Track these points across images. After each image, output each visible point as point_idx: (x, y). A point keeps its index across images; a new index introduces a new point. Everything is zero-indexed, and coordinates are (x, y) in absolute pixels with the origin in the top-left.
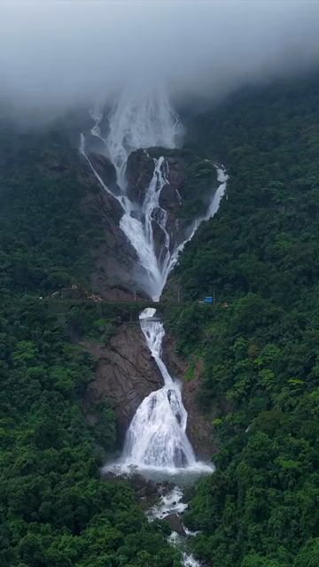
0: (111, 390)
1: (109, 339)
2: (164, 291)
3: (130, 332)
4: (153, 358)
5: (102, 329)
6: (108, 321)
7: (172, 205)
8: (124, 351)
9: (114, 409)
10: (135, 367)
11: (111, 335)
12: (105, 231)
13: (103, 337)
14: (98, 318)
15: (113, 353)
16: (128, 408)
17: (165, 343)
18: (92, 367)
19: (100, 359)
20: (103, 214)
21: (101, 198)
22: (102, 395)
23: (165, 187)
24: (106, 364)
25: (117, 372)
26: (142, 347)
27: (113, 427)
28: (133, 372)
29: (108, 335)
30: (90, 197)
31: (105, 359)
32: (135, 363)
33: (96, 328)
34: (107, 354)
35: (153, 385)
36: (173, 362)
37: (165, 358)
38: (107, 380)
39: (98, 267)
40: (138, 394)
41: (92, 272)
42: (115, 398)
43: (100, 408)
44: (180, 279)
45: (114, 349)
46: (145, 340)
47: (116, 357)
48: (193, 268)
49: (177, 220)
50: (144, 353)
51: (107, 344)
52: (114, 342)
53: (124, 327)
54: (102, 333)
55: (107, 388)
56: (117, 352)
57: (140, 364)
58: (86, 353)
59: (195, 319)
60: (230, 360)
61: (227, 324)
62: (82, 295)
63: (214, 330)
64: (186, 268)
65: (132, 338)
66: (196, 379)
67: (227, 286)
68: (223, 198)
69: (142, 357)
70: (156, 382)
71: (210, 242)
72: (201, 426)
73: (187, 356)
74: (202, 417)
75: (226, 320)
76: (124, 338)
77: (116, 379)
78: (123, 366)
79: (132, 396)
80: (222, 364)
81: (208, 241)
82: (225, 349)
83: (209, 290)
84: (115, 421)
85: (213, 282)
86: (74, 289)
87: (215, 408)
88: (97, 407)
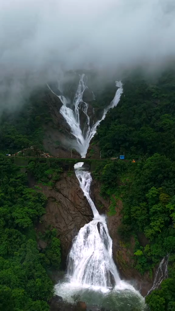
1: (55, 183)
2: (89, 151)
3: (69, 178)
4: (85, 197)
5: (50, 176)
6: (54, 171)
8: (65, 192)
9: (59, 237)
10: (73, 204)
11: (57, 181)
12: (51, 114)
13: (51, 182)
14: (47, 169)
15: (58, 194)
16: (69, 236)
17: (92, 187)
18: (43, 204)
19: (49, 197)
20: (51, 105)
21: (49, 96)
24: (53, 201)
25: (60, 208)
26: (77, 189)
27: (58, 251)
28: (72, 208)
29: (54, 180)
31: (52, 198)
32: (73, 201)
33: (46, 176)
34: (54, 194)
35: (86, 218)
36: (99, 201)
37: (93, 197)
38: (54, 214)
39: (48, 135)
40: (76, 225)
41: (44, 138)
42: (59, 228)
43: (48, 237)
44: (98, 143)
45: (59, 191)
46: (79, 184)
47: (60, 197)
48: (106, 136)
49: (94, 109)
50: (78, 193)
51: (54, 187)
52: (58, 186)
53: (65, 174)
54: (50, 179)
55: (54, 221)
56: (60, 193)
57: (77, 201)
58: (39, 194)
59: (115, 171)
60: (145, 204)
61: (138, 175)
62: (37, 153)
63: (127, 179)
64: (102, 136)
65: (70, 183)
66: (118, 214)
67: (133, 148)
68: (122, 95)
69: (77, 197)
70: (88, 216)
71: (116, 120)
72: (123, 252)
73: (109, 196)
74: (124, 246)
75: (138, 173)
76: (65, 182)
77: (60, 213)
78: (65, 203)
79: (72, 227)
80: (139, 205)
81: (115, 119)
82: (139, 195)
83: (121, 151)
84: (60, 247)
85: (124, 145)
86: (32, 150)
87: (134, 239)
88: (47, 235)
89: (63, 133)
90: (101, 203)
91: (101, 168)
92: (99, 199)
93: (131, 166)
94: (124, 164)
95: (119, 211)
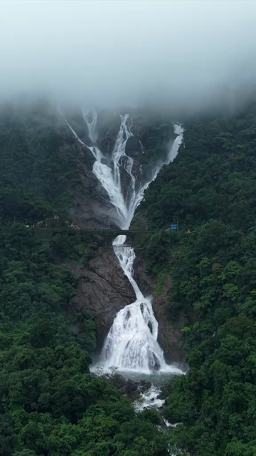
0: (91, 304)
1: (88, 261)
2: (132, 223)
3: (105, 255)
4: (126, 277)
5: (81, 252)
6: (86, 247)
7: (137, 153)
8: (101, 271)
9: (93, 319)
10: (111, 284)
11: (90, 258)
12: (80, 174)
13: (81, 260)
14: (77, 243)
15: (91, 273)
16: (106, 319)
17: (136, 265)
18: (73, 284)
19: (80, 278)
20: (78, 161)
21: (76, 147)
22: (82, 308)
23: (131, 138)
24: (86, 281)
25: (95, 288)
26: (116, 267)
27: (93, 334)
28: (109, 288)
29: (86, 257)
30: (67, 147)
31: (84, 277)
32: (110, 280)
33: (76, 252)
34: (86, 273)
35: (127, 299)
36: (143, 280)
37: (136, 277)
38: (87, 295)
39: (75, 203)
40: (114, 307)
41: (70, 207)
42: (94, 310)
43: (82, 319)
44: (146, 213)
45: (93, 270)
46: (119, 263)
47: (94, 277)
49: (141, 166)
50: (118, 272)
51: (86, 266)
52: (92, 263)
53: (100, 250)
54: (81, 256)
55: (87, 302)
56: (94, 272)
57: (115, 281)
58: (68, 272)
59: (163, 243)
60: (196, 277)
61: (191, 246)
62: (64, 224)
63: (179, 252)
64: (151, 203)
65: (107, 261)
66: (165, 293)
67: (189, 216)
68: (182, 145)
69: (116, 275)
70: (130, 297)
71: (171, 181)
72: (171, 334)
73: (155, 274)
74: (171, 327)
75: (191, 244)
76: (101, 260)
77: (95, 293)
78: (100, 283)
79: (109, 309)
80: (189, 280)
81: (169, 180)
82: (190, 267)
83: (174, 220)
84: (95, 330)
85: (177, 213)
86: (56, 220)
87: (183, 318)
88: (79, 318)
89: (97, 199)
90: (146, 283)
91: (147, 240)
92: (144, 278)
93: (185, 236)
94: (175, 235)
95: (167, 289)
